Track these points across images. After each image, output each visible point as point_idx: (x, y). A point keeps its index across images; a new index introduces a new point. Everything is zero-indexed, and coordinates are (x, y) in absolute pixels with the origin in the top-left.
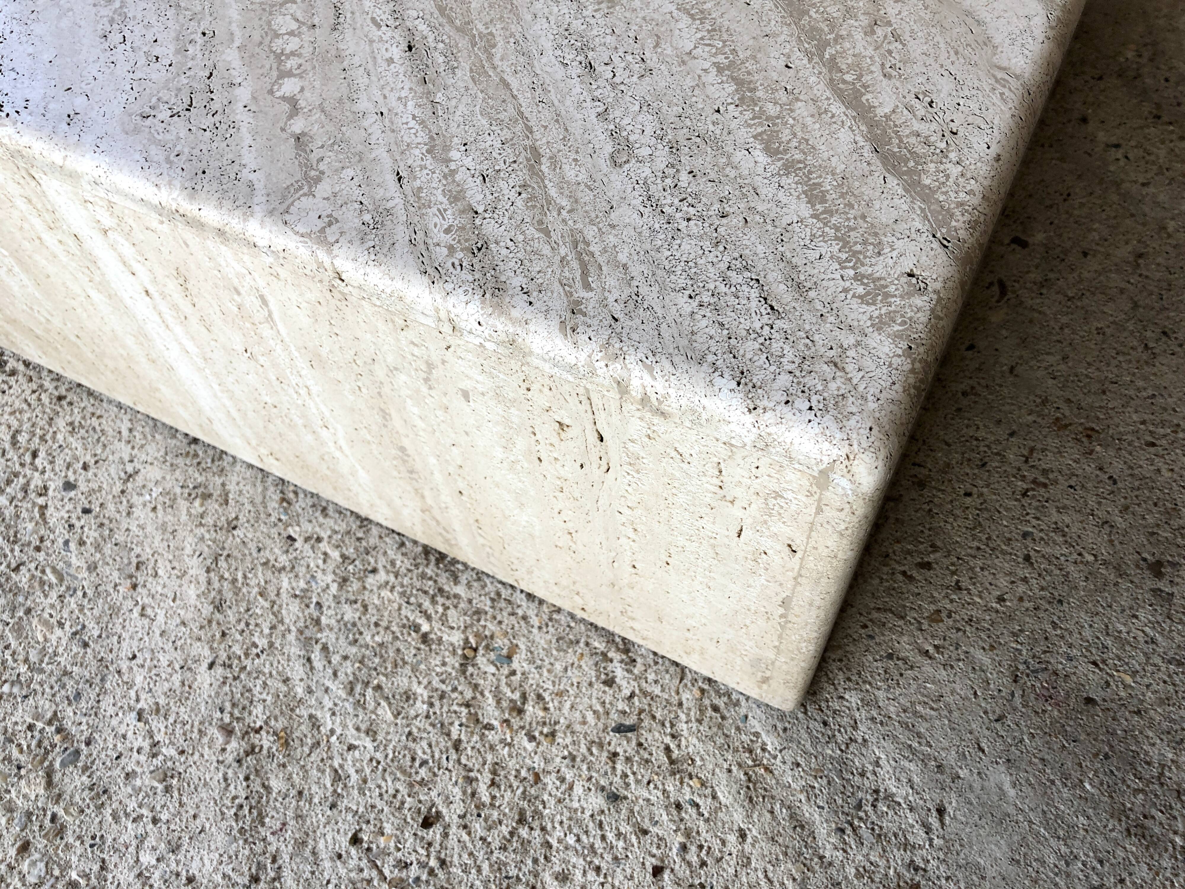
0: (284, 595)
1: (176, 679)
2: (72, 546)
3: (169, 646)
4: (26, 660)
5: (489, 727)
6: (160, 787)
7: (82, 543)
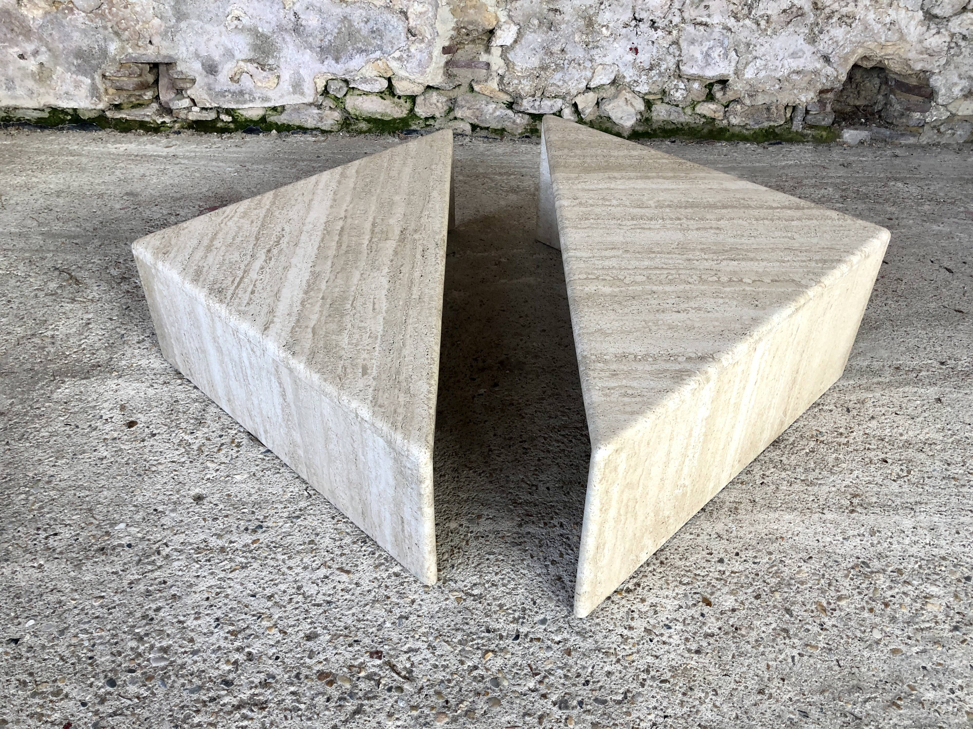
0: (790, 489)
1: (829, 525)
2: (757, 560)
3: (814, 527)
4: (819, 580)
5: (848, 442)
7: (756, 557)
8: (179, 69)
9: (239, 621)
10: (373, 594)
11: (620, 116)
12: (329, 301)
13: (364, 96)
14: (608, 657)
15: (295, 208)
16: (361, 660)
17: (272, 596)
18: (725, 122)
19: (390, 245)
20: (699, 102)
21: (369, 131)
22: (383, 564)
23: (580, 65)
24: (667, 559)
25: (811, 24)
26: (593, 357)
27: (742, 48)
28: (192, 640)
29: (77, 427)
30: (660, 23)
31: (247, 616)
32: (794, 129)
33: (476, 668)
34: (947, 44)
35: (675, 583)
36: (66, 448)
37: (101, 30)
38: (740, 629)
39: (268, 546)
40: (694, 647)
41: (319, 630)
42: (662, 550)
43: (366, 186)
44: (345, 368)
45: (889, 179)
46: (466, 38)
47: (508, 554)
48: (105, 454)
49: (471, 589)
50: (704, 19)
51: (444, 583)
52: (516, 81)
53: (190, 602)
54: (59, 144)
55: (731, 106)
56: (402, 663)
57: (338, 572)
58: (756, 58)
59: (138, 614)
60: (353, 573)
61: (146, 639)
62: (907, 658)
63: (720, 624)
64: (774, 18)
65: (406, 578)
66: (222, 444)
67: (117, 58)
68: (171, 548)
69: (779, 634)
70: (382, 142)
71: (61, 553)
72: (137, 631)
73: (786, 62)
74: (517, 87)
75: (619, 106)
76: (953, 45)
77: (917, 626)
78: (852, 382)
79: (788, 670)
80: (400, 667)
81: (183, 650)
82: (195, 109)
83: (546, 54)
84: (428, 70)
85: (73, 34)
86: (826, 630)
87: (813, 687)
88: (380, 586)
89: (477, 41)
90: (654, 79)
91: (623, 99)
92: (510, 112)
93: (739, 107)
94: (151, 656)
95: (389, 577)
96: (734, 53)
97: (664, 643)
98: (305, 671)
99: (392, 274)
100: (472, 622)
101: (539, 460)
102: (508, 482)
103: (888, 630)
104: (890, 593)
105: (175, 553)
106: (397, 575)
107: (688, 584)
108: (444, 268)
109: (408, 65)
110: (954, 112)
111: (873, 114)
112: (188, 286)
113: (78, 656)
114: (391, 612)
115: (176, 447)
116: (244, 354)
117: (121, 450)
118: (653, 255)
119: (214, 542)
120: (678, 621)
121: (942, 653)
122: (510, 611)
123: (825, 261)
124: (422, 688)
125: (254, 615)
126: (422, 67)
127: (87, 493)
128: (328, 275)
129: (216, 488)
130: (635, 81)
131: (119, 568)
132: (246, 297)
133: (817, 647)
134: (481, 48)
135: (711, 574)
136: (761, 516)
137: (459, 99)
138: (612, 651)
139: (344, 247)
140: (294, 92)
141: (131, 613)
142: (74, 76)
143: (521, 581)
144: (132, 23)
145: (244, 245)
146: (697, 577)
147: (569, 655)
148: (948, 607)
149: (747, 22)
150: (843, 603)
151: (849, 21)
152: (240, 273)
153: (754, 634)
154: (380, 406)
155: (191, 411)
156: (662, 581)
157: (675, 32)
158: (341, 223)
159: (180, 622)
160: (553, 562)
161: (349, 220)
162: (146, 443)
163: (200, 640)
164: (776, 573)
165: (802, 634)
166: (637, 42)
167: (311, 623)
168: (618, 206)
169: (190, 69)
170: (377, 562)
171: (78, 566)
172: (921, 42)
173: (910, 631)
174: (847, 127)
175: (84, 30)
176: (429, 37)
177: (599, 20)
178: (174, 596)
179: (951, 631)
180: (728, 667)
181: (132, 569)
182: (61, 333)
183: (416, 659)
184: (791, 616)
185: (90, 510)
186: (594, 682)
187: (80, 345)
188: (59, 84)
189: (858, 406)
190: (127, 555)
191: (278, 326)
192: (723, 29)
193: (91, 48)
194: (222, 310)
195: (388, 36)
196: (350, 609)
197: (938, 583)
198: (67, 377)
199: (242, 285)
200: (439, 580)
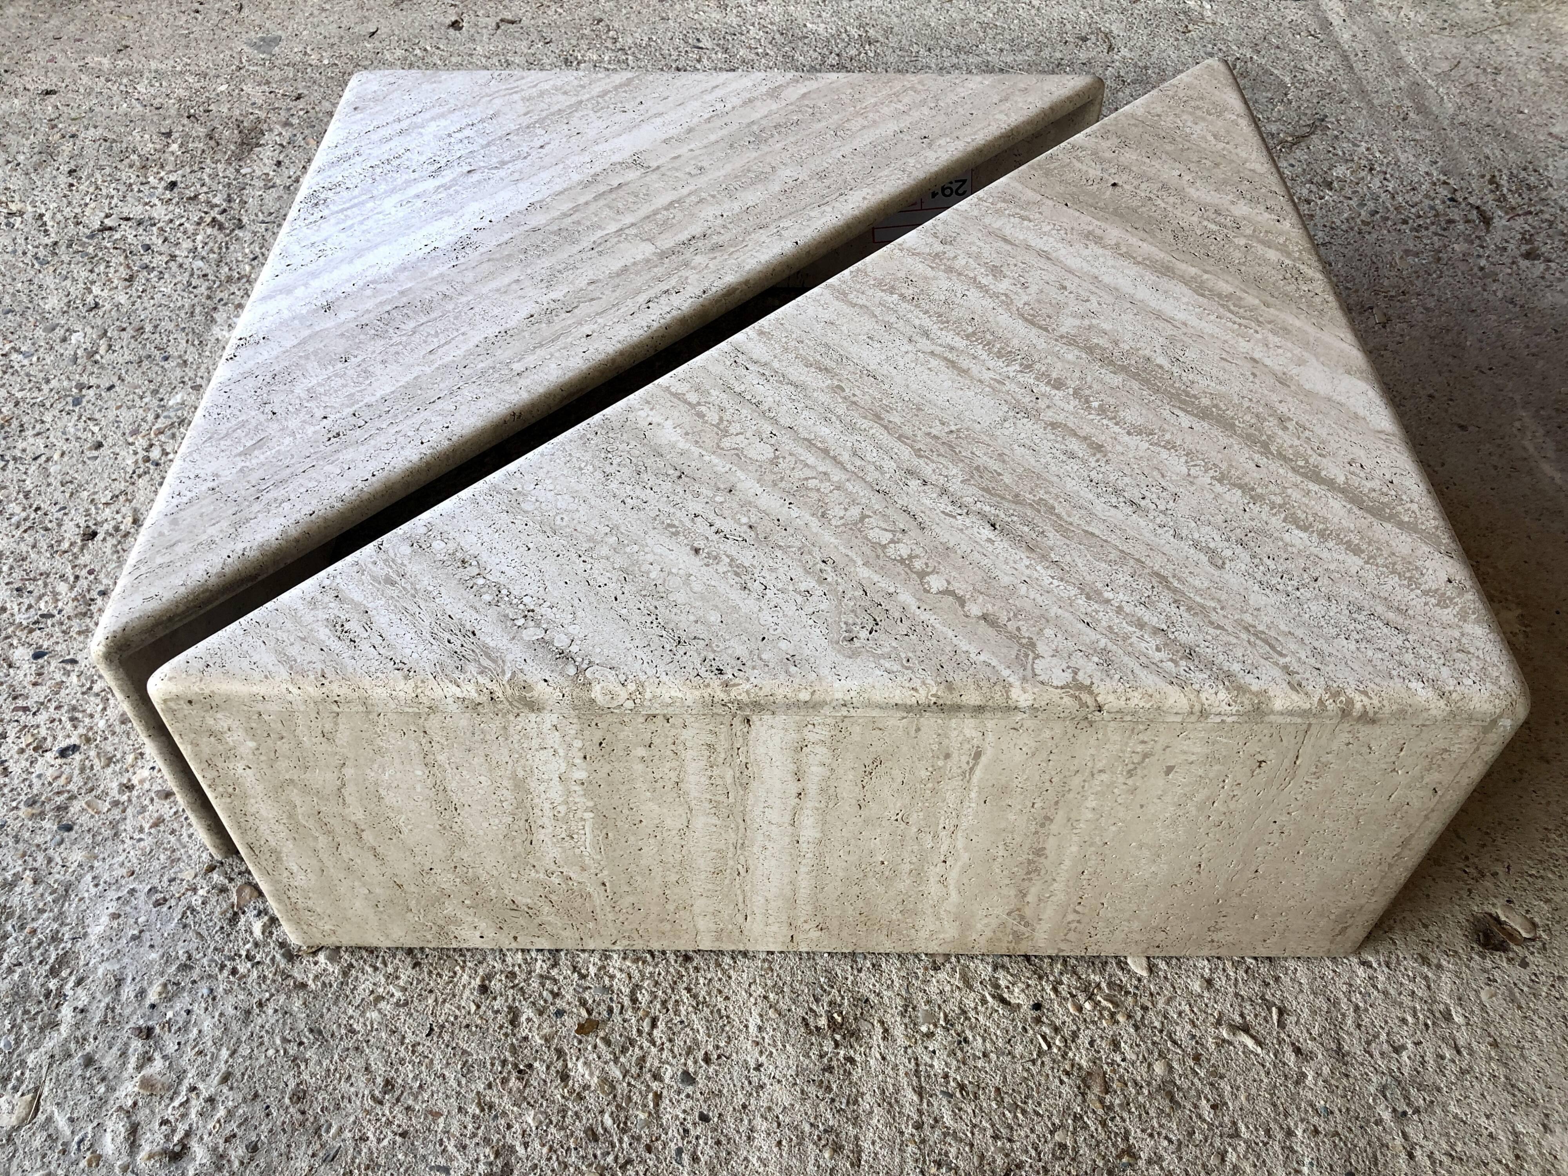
35: (636, 975)
38: (518, 1078)
40: (495, 985)
63: (537, 1042)
69: (497, 1155)
79: (422, 1151)
107: (634, 1000)
135: (654, 1050)
146: (648, 1022)
153: (506, 1103)
180: (446, 1037)
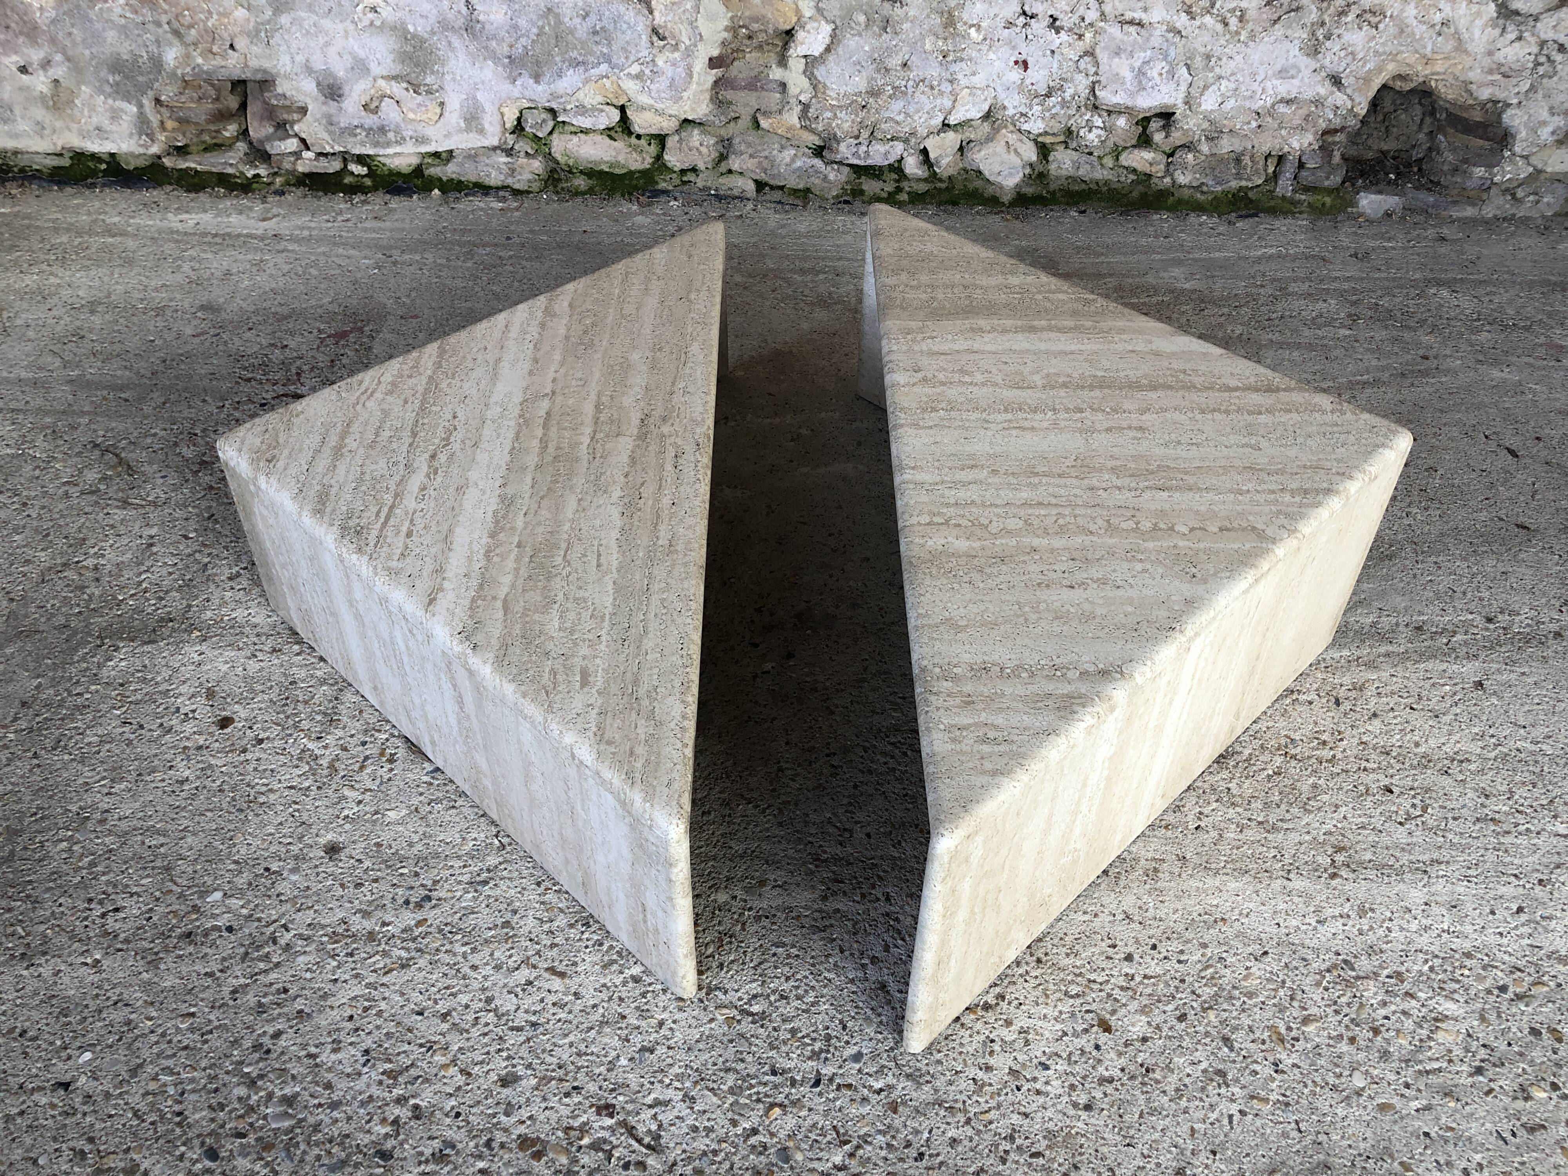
0: (1240, 837)
1: (1296, 899)
2: (1184, 957)
3: (1273, 902)
4: (1276, 990)
5: (1334, 756)
6: (1370, 914)
7: (1182, 952)
8: (279, 90)
9: (399, 1054)
10: (601, 1011)
11: (997, 169)
12: (529, 551)
13: (582, 136)
14: (953, 1116)
15: (474, 375)
16: (584, 1118)
17: (448, 1014)
18: (1167, 180)
19: (625, 445)
20: (1126, 148)
21: (591, 191)
22: (614, 962)
23: (932, 88)
24: (1046, 954)
25: (1313, 24)
26: (937, 670)
27: (1198, 62)
28: (329, 1086)
29: (141, 727)
30: (1065, 21)
31: (411, 1047)
32: (1279, 191)
33: (754, 1131)
34: (1532, 57)
35: (1058, 995)
36: (126, 763)
37: (150, 26)
38: (1154, 1071)
39: (440, 931)
40: (1083, 1100)
41: (520, 1070)
42: (1040, 940)
43: (585, 332)
44: (554, 673)
45: (1428, 282)
46: (748, 42)
47: (805, 945)
48: (187, 773)
49: (749, 1003)
50: (1138, 15)
51: (708, 994)
52: (829, 114)
53: (324, 1023)
54: (89, 214)
55: (1177, 156)
56: (645, 1123)
57: (547, 975)
58: (1220, 77)
59: (247, 1043)
60: (571, 977)
61: (260, 1083)
62: (1402, 1118)
63: (1123, 1061)
64: (1251, 14)
65: (650, 984)
66: (367, 758)
67: (179, 72)
68: (293, 932)
69: (1211, 1080)
70: (611, 210)
71: (127, 941)
72: (246, 1070)
73: (1268, 85)
74: (830, 124)
75: (995, 154)
76: (1542, 59)
77: (1420, 1067)
78: (1346, 653)
79: (1222, 1137)
80: (641, 1129)
81: (316, 1102)
82: (308, 155)
83: (878, 71)
84: (685, 95)
85: (106, 34)
86: (1283, 1072)
87: (1259, 1165)
88: (610, 999)
89: (766, 48)
90: (1054, 111)
91: (1003, 143)
92: (818, 162)
93: (1190, 156)
94: (268, 1111)
95: (625, 983)
96: (1184, 70)
97: (1038, 1093)
98: (500, 1137)
99: (626, 500)
100: (749, 1058)
101: (855, 787)
102: (806, 824)
103: (1376, 1072)
104: (1383, 1012)
105: (300, 942)
106: (636, 980)
107: (1078, 995)
108: (708, 488)
109: (652, 87)
110: (1540, 166)
111: (1409, 165)
112: (308, 521)
113: (159, 1110)
114: (628, 1041)
115: (295, 762)
116: (398, 635)
117: (210, 766)
118: (1036, 480)
119: (359, 924)
120: (1060, 1056)
121: (1456, 1111)
122: (807, 1040)
123: (1306, 492)
124: (674, 1164)
125: (421, 1046)
126: (676, 89)
127: (162, 840)
128: (527, 501)
129: (358, 833)
130: (1022, 114)
131: (215, 967)
132: (399, 543)
133: (1266, 1100)
134: (773, 58)
135: (1113, 980)
136: (1194, 883)
137: (736, 141)
138: (960, 1105)
139: (551, 449)
140: (468, 130)
141: (236, 1041)
142: (110, 101)
143: (825, 991)
144: (202, 16)
145: (394, 446)
146: (1092, 985)
147: (895, 1111)
148: (1469, 1035)
149: (1208, 19)
150: (1311, 1028)
151: (1374, 20)
152: (388, 498)
153: (1173, 1078)
154: (609, 743)
155: (316, 700)
156: (1039, 992)
157: (1088, 36)
158: (545, 404)
159: (310, 1056)
160: (874, 960)
161: (559, 399)
162: (249, 756)
163: (342, 1085)
164: (1212, 978)
165: (1246, 1079)
166: (1027, 51)
167: (509, 1058)
168: (983, 384)
169: (298, 90)
170: (606, 958)
171: (153, 964)
172: (1490, 53)
173: (1409, 1075)
174: (1366, 189)
175: (124, 27)
176: (688, 42)
177: (965, 16)
178: (300, 1012)
179: (1471, 1075)
180: (1132, 1132)
181: (236, 968)
182: (109, 561)
183: (666, 1117)
184: (1231, 1049)
185: (168, 869)
186: (931, 1156)
187: (140, 583)
188: (86, 113)
189: (1353, 694)
190: (228, 945)
191: (451, 596)
192: (1169, 31)
193: (136, 57)
194: (361, 564)
195: (620, 40)
196: (566, 1035)
197: (1456, 996)
198: (122, 639)
199: (392, 522)
200: (700, 988)
